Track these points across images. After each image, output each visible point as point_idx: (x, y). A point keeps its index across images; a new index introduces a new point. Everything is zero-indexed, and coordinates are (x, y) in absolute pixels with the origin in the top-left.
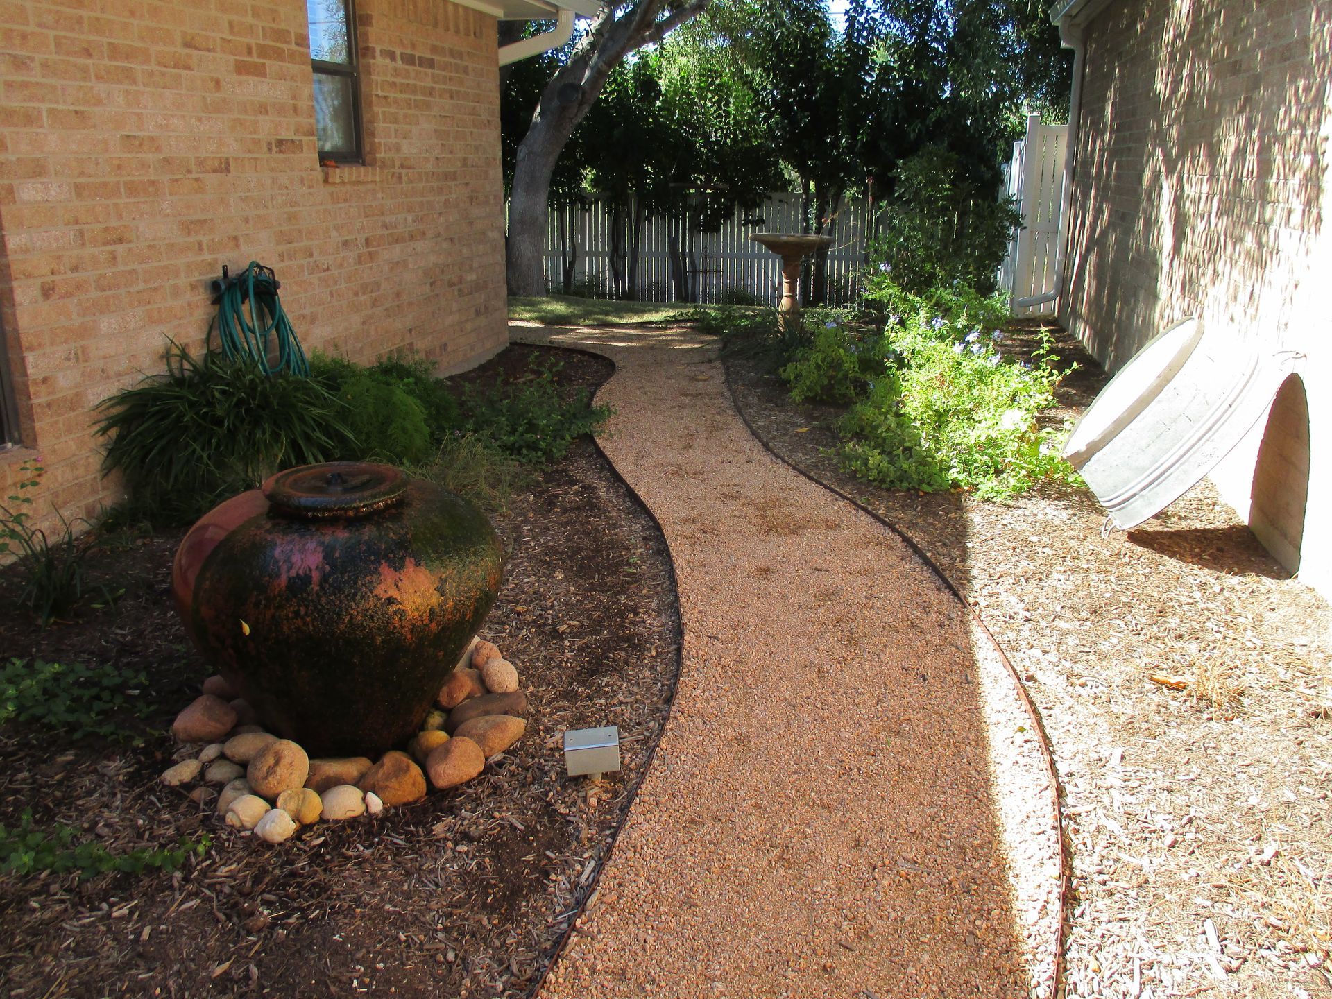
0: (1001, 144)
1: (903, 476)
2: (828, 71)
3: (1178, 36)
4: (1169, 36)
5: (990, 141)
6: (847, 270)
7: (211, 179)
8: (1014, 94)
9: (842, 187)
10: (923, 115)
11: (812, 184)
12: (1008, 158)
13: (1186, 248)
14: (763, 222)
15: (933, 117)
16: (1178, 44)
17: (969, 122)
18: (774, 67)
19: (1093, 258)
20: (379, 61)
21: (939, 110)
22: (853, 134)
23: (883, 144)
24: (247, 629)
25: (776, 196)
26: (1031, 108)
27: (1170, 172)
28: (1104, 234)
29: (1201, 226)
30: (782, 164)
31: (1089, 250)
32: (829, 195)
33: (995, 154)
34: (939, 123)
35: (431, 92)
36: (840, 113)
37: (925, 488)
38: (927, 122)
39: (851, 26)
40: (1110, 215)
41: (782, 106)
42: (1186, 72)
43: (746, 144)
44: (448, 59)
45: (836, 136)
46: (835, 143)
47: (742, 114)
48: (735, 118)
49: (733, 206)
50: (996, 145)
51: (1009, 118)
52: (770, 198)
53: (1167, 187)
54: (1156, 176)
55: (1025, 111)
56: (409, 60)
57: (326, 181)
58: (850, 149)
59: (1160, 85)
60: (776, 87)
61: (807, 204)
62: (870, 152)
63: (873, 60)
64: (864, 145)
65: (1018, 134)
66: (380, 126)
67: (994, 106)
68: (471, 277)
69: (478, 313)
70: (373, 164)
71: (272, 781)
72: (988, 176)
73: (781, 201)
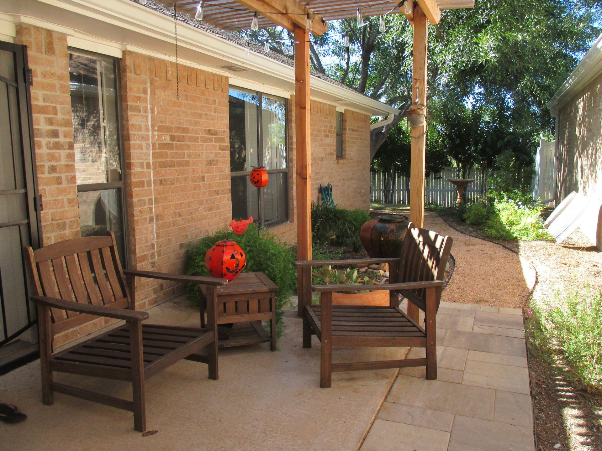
0: (533, 148)
1: (502, 236)
2: (465, 124)
3: (580, 119)
4: (578, 119)
5: (529, 147)
6: (474, 195)
7: (320, 162)
8: (537, 131)
9: (472, 164)
10: (502, 138)
11: (460, 165)
12: (535, 153)
13: (583, 178)
14: (442, 178)
15: (506, 139)
16: (580, 122)
17: (520, 141)
18: (445, 122)
19: (564, 185)
20: (348, 132)
21: (508, 137)
22: (476, 146)
23: (488, 149)
24: (382, 239)
25: (446, 168)
26: (544, 135)
27: (580, 158)
28: (566, 177)
29: (586, 172)
30: (449, 157)
31: (562, 183)
32: (467, 168)
33: (531, 152)
34: (509, 141)
35: (356, 139)
36: (471, 138)
37: (508, 238)
38: (504, 141)
39: (474, 108)
40: (567, 171)
41: (449, 136)
42: (582, 129)
43: (434, 150)
44: (360, 129)
45: (470, 146)
46: (469, 149)
47: (433, 139)
48: (430, 141)
49: (430, 172)
50: (531, 149)
51: (536, 139)
52: (444, 169)
53: (579, 161)
54: (577, 159)
55: (541, 136)
56: (353, 130)
57: (338, 163)
58: (475, 151)
59: (577, 133)
60: (446, 129)
61: (459, 171)
62: (483, 152)
63: (482, 119)
64: (481, 149)
65: (538, 145)
66: (348, 149)
67: (530, 134)
68: (363, 191)
69: (364, 203)
70: (345, 159)
71: (385, 268)
72: (528, 160)
73: (448, 170)
